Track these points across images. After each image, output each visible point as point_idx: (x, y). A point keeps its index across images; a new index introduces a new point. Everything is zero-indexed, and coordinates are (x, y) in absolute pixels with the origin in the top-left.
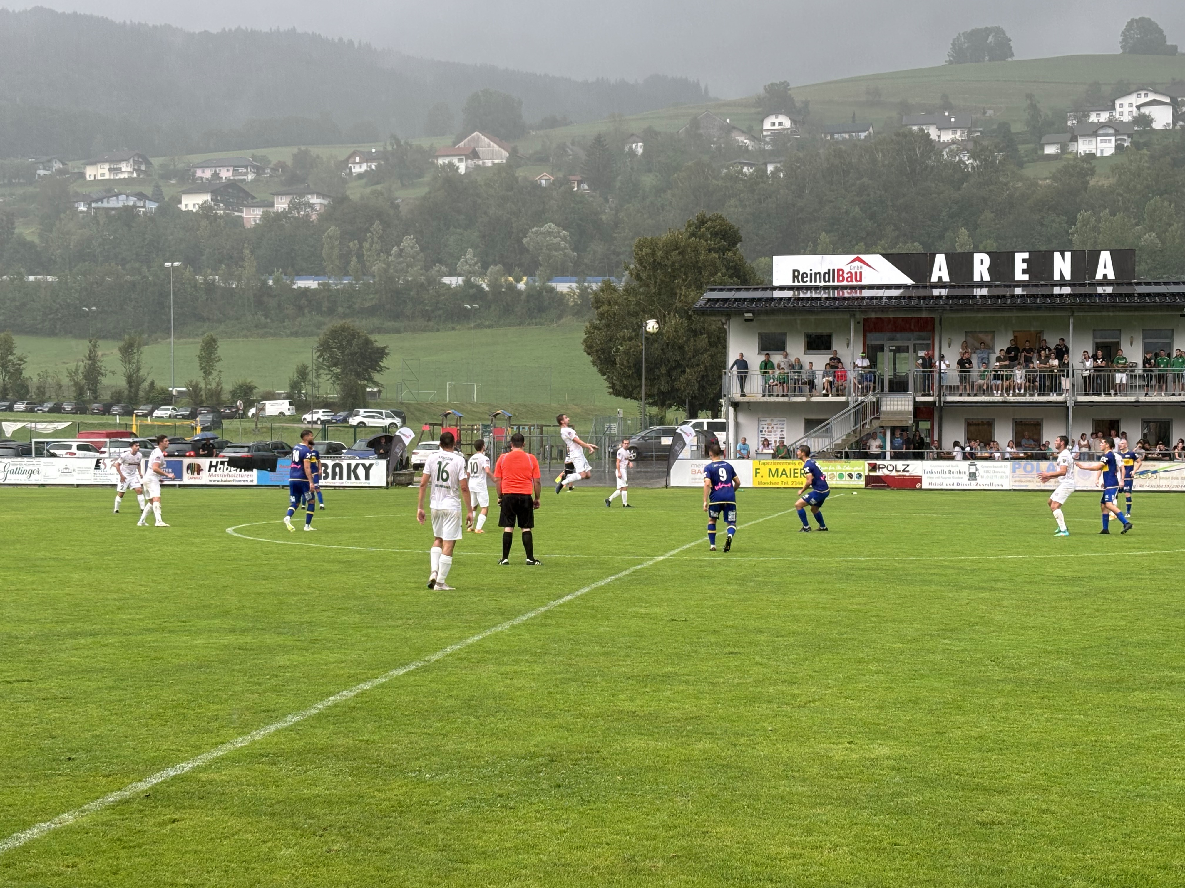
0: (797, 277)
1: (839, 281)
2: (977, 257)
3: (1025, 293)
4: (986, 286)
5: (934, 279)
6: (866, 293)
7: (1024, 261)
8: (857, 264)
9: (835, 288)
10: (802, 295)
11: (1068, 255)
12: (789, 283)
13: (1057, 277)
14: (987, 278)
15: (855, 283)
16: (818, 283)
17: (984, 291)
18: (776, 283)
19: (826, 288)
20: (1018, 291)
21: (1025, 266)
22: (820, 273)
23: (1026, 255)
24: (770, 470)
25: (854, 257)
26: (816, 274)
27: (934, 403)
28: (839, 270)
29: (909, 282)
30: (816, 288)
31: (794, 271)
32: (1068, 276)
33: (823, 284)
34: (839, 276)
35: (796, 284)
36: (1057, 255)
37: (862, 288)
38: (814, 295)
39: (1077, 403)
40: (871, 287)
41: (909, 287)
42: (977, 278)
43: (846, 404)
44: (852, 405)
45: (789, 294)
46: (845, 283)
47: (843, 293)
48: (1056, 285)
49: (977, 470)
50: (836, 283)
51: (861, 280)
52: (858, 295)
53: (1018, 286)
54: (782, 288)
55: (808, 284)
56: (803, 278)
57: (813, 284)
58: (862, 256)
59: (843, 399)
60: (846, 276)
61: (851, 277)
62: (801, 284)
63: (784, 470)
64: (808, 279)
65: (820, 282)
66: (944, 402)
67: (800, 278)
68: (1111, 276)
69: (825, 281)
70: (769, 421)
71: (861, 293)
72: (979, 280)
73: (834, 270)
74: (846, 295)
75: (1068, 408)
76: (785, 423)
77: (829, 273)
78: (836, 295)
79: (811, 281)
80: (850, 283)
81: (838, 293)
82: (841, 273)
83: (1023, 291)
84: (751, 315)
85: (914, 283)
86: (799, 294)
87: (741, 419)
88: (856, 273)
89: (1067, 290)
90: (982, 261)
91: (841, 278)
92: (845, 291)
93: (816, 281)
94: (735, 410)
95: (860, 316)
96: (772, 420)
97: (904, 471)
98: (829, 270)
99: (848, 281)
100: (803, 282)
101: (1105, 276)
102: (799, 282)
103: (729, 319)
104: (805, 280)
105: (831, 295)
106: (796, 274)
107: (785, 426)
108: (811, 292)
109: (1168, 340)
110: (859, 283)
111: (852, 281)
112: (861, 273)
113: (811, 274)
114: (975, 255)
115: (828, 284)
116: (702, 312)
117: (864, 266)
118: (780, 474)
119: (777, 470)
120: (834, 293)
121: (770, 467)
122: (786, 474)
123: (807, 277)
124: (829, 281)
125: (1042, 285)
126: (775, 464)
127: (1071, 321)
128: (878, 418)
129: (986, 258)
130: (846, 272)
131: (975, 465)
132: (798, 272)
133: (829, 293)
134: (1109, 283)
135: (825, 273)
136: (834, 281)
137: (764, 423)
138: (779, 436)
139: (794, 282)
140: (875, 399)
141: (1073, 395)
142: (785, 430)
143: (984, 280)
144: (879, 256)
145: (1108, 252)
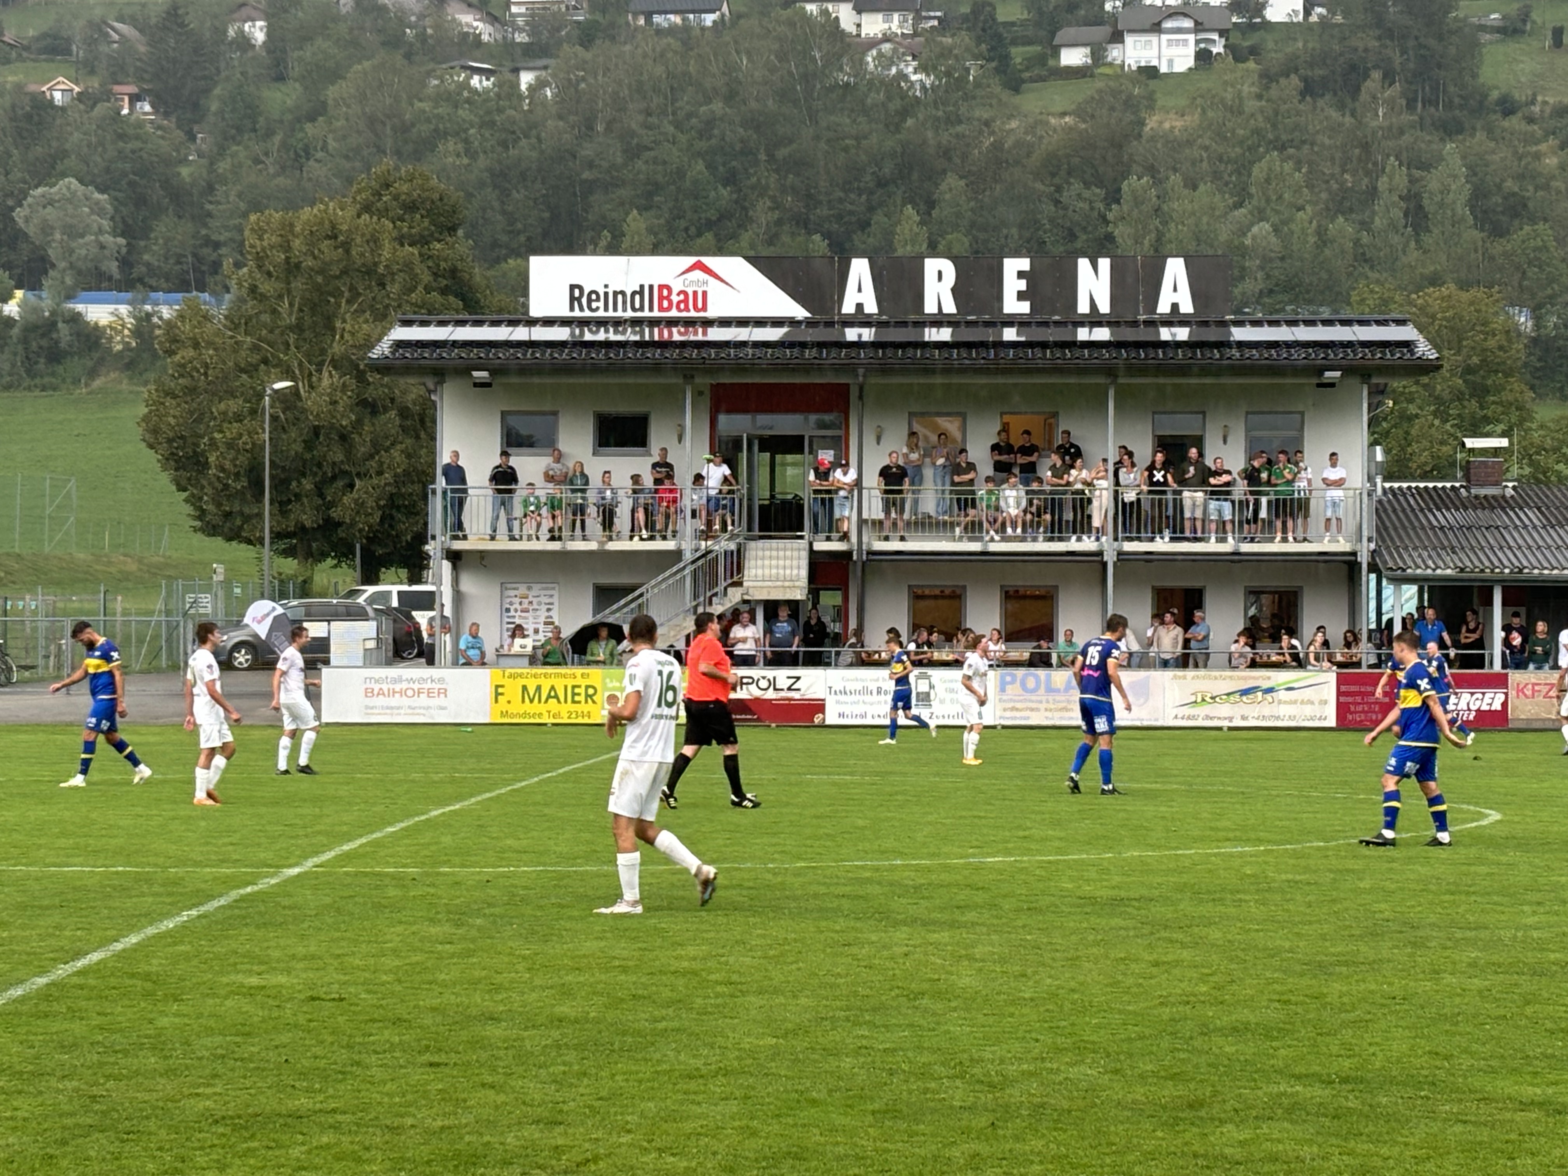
0: (579, 300)
1: (661, 309)
2: (932, 266)
3: (1023, 339)
4: (950, 324)
5: (848, 308)
6: (716, 334)
7: (1021, 275)
8: (698, 274)
9: (654, 323)
10: (588, 337)
11: (1104, 264)
12: (564, 311)
13: (1083, 307)
14: (950, 307)
15: (693, 314)
16: (620, 313)
17: (945, 334)
18: (535, 311)
19: (636, 322)
20: (1010, 334)
21: (1022, 285)
22: (623, 293)
23: (1024, 264)
24: (525, 688)
25: (691, 260)
26: (615, 294)
27: (848, 554)
28: (661, 287)
29: (800, 312)
30: (617, 323)
31: (572, 287)
32: (1104, 307)
33: (630, 314)
34: (661, 298)
35: (577, 313)
36: (1083, 264)
37: (708, 323)
38: (613, 337)
39: (1120, 553)
40: (725, 322)
41: (799, 322)
42: (930, 307)
43: (677, 554)
44: (688, 556)
45: (561, 334)
46: (674, 313)
47: (671, 334)
48: (1082, 324)
49: (931, 687)
50: (656, 313)
51: (704, 308)
52: (700, 337)
53: (1010, 324)
54: (548, 322)
55: (601, 313)
56: (590, 301)
57: (611, 313)
58: (708, 261)
59: (670, 545)
60: (675, 298)
61: (686, 301)
62: (587, 313)
63: (553, 688)
64: (601, 304)
65: (625, 310)
66: (869, 553)
67: (584, 301)
68: (1187, 307)
69: (634, 309)
70: (522, 589)
71: (705, 333)
72: (935, 311)
73: (651, 287)
74: (676, 337)
75: (1104, 565)
76: (555, 593)
77: (641, 292)
78: (656, 338)
79: (606, 309)
80: (684, 314)
81: (661, 334)
82: (665, 292)
83: (1018, 334)
84: (485, 374)
85: (809, 315)
86: (582, 334)
87: (468, 584)
88: (695, 293)
89: (1102, 334)
90: (940, 273)
91: (665, 304)
92: (675, 330)
93: (615, 309)
94: (455, 567)
95: (704, 381)
96: (529, 588)
97: (789, 689)
98: (642, 287)
99: (679, 309)
100: (590, 309)
101: (1175, 306)
102: (581, 309)
103: (441, 382)
104: (594, 305)
105: (647, 338)
106: (575, 294)
107: (555, 600)
108: (607, 331)
109: (1293, 433)
110: (702, 314)
111: (687, 309)
112: (705, 294)
113: (606, 294)
114: (928, 261)
115: (639, 314)
116: (384, 367)
117: (711, 280)
118: (544, 697)
119: (539, 688)
120: (651, 334)
121: (524, 682)
122: (556, 697)
123: (598, 299)
124: (642, 309)
125: (1056, 323)
126: (535, 676)
127: (1111, 393)
128: (739, 584)
129: (948, 267)
130: (675, 292)
131: (928, 677)
132: (580, 288)
133: (642, 333)
134: (1184, 321)
135: (634, 293)
136: (651, 309)
137: (512, 593)
138: (542, 619)
139: (572, 309)
140: (732, 546)
141: (1116, 539)
142: (555, 608)
143: (945, 311)
144: (740, 260)
145: (1181, 260)
